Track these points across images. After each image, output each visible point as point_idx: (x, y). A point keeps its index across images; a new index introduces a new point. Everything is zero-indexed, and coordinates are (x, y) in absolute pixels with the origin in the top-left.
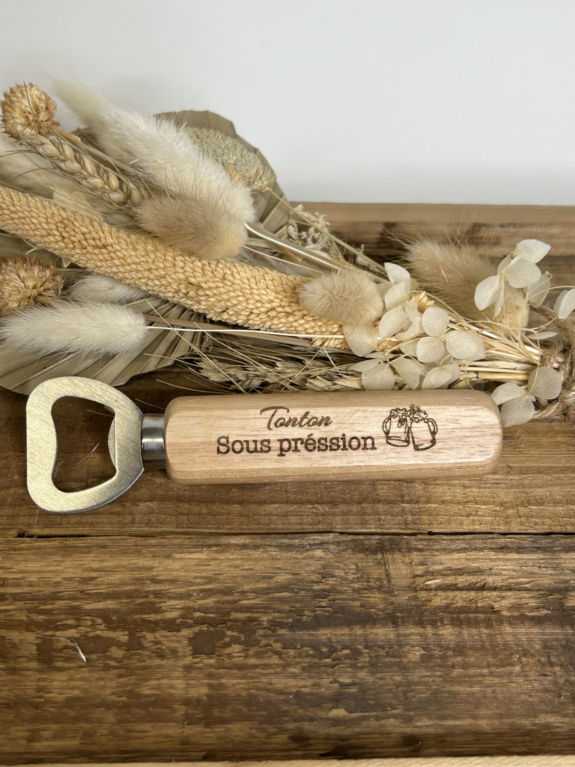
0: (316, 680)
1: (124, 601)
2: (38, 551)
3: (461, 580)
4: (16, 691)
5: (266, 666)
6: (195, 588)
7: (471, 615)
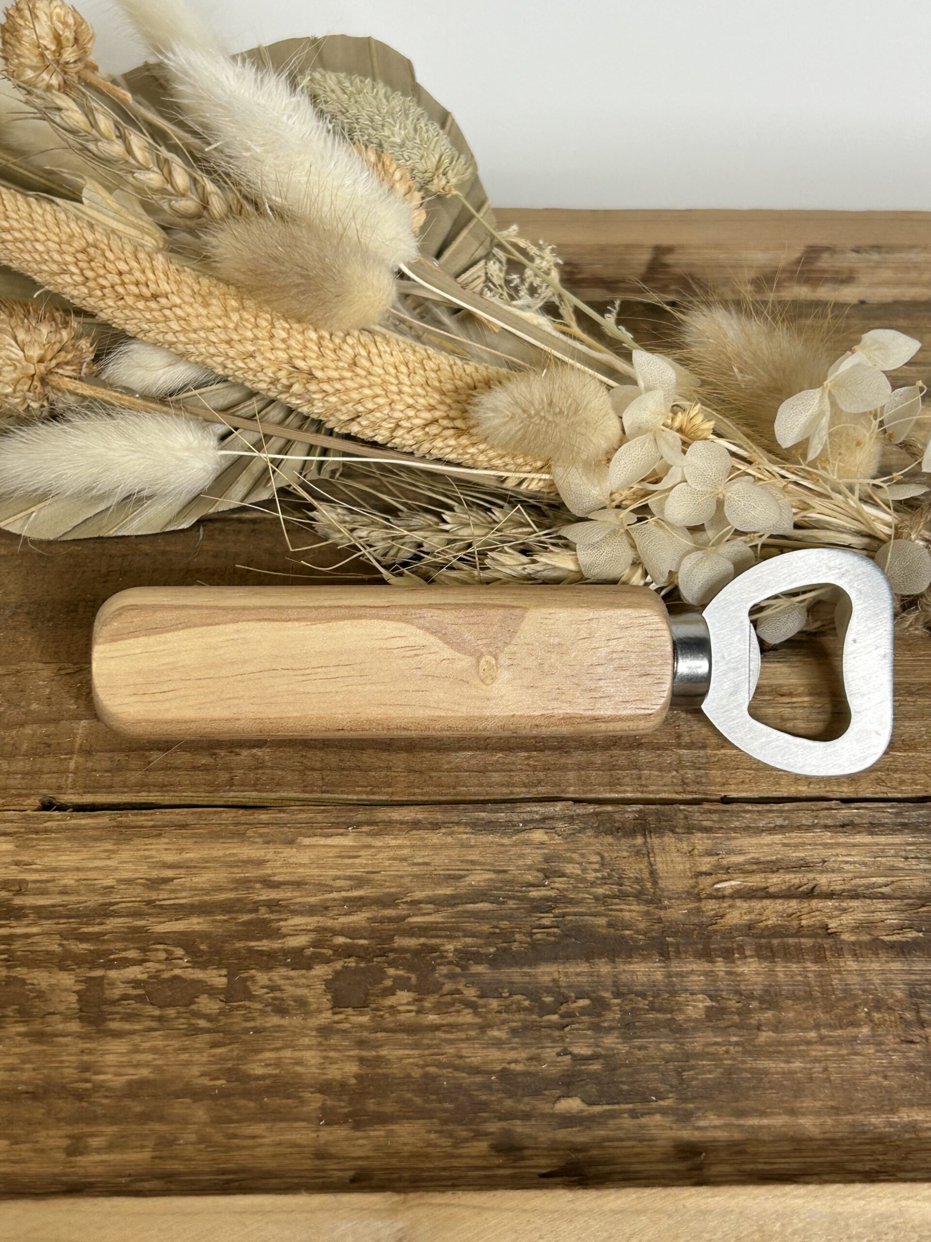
0: (534, 1051)
1: (218, 918)
2: (76, 834)
3: (775, 881)
4: (45, 1071)
5: (452, 1027)
6: (335, 895)
7: (791, 941)
